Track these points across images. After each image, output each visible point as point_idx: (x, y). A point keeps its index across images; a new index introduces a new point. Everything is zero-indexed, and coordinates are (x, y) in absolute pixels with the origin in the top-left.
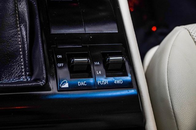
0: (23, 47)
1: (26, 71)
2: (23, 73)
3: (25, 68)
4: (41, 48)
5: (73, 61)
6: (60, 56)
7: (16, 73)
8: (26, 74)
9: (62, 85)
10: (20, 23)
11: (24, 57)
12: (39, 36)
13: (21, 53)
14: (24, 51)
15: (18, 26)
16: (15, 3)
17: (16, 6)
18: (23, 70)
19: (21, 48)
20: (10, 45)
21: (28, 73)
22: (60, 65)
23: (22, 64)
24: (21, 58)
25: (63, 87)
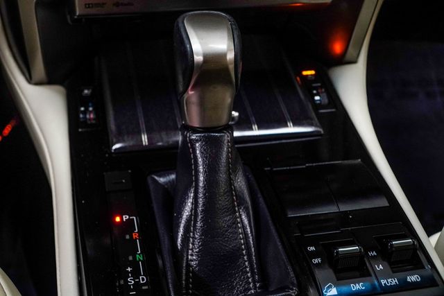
0: (247, 243)
1: (254, 281)
2: (251, 286)
3: (253, 276)
4: (278, 240)
5: (338, 252)
6: (312, 248)
7: (240, 285)
8: (255, 285)
9: (326, 292)
10: (238, 206)
11: (250, 259)
12: (270, 222)
13: (244, 252)
14: (248, 248)
15: (237, 209)
16: (230, 174)
17: (231, 179)
18: (250, 280)
19: (244, 244)
20: (227, 241)
21: (258, 285)
22: (316, 261)
23: (248, 269)
24: (246, 261)
25: (328, 294)
